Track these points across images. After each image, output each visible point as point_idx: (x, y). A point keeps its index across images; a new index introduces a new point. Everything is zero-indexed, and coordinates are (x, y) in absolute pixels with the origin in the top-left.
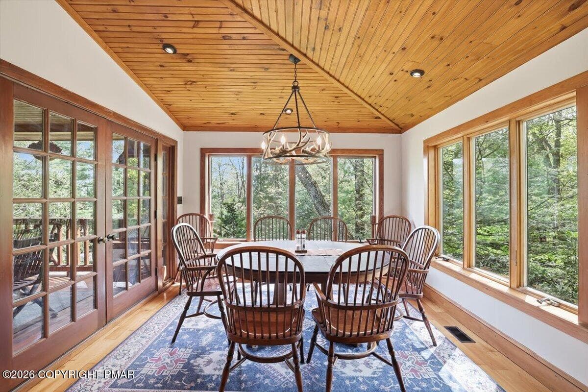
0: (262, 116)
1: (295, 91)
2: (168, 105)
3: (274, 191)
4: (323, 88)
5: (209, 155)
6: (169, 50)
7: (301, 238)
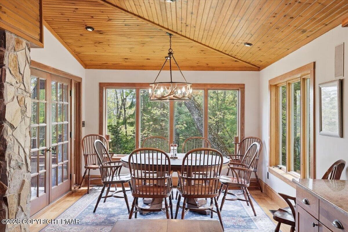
0: (148, 60)
1: (170, 55)
2: (78, 53)
3: (159, 113)
4: (191, 46)
5: (105, 88)
6: (90, 30)
7: (174, 149)
